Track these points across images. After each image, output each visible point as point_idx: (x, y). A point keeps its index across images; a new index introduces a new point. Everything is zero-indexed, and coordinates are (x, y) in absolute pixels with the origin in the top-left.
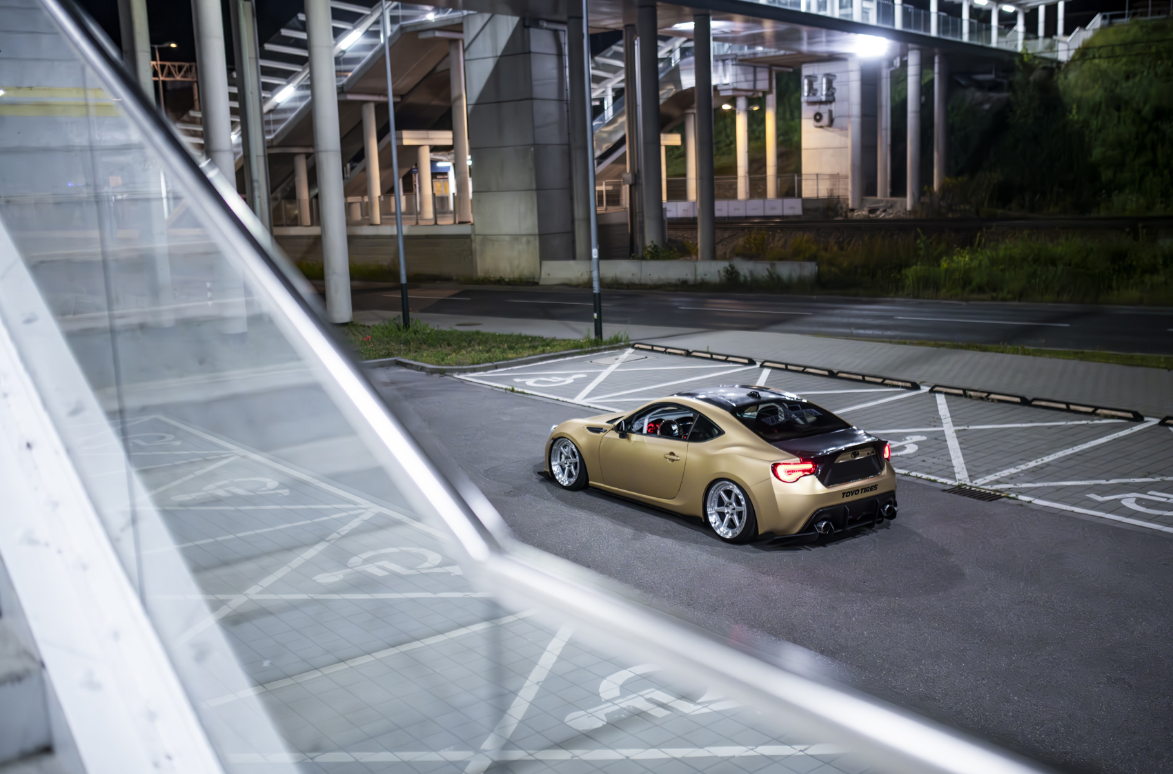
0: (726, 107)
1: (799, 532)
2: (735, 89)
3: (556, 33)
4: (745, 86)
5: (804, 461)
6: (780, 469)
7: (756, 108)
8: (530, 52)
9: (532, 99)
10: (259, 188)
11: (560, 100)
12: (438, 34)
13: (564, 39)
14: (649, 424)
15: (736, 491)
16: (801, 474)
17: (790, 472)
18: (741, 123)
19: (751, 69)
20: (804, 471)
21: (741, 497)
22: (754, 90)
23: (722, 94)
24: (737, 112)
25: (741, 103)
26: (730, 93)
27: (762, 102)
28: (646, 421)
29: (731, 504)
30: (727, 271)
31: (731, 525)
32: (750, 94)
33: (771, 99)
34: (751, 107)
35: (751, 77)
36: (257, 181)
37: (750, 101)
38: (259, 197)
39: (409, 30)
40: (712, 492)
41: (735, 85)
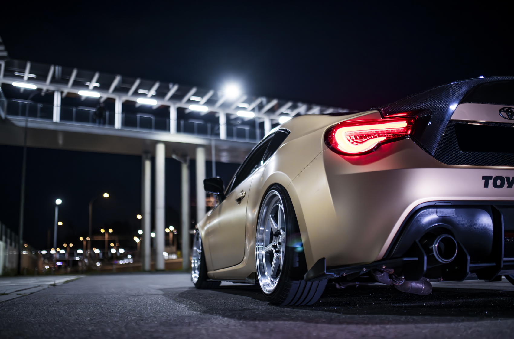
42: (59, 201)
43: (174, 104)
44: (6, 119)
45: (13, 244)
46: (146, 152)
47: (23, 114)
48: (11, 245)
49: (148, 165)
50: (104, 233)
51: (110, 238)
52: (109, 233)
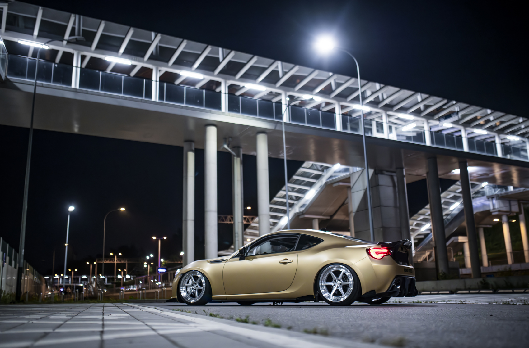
0: (496, 220)
2: (499, 211)
3: (392, 177)
4: (504, 209)
7: (514, 221)
8: (378, 185)
9: (380, 206)
10: (238, 236)
11: (395, 207)
12: (341, 184)
13: (395, 179)
18: (506, 228)
19: (508, 202)
22: (510, 212)
23: (493, 214)
24: (503, 222)
25: (504, 218)
26: (496, 213)
27: (517, 218)
30: (481, 282)
32: (508, 213)
33: (522, 216)
34: (510, 221)
35: (508, 205)
36: (238, 233)
37: (510, 218)
38: (238, 240)
39: (328, 184)
41: (499, 209)
42: (71, 208)
43: (226, 79)
44: (7, 80)
45: (13, 262)
46: (189, 141)
47: (31, 76)
48: (10, 264)
49: (191, 157)
50: (113, 257)
51: (119, 262)
52: (118, 257)
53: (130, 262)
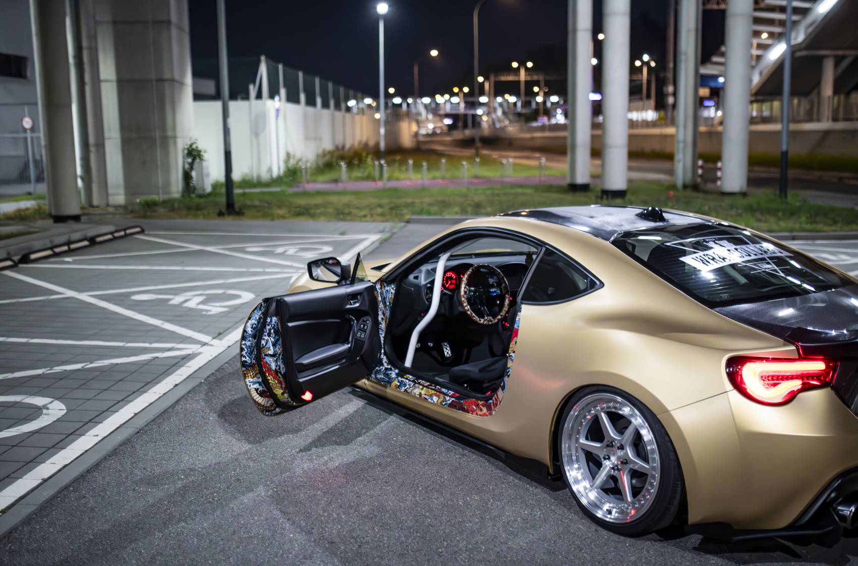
1: (791, 527)
5: (806, 355)
6: (751, 374)
14: (445, 272)
15: (638, 420)
16: (796, 384)
17: (775, 380)
20: (802, 376)
21: (647, 434)
28: (441, 265)
29: (622, 447)
31: (612, 489)
40: (574, 412)
50: (518, 69)
51: (529, 78)
52: (527, 69)
53: (548, 78)
